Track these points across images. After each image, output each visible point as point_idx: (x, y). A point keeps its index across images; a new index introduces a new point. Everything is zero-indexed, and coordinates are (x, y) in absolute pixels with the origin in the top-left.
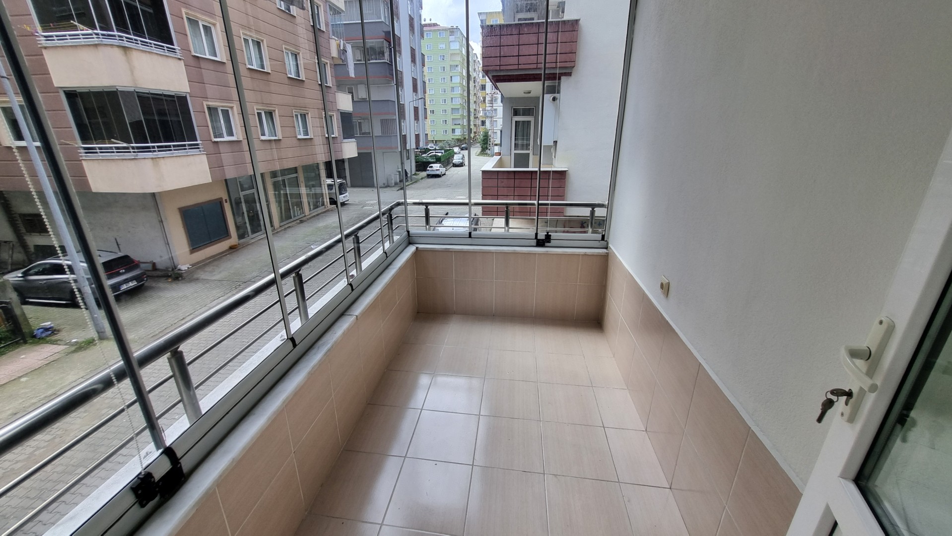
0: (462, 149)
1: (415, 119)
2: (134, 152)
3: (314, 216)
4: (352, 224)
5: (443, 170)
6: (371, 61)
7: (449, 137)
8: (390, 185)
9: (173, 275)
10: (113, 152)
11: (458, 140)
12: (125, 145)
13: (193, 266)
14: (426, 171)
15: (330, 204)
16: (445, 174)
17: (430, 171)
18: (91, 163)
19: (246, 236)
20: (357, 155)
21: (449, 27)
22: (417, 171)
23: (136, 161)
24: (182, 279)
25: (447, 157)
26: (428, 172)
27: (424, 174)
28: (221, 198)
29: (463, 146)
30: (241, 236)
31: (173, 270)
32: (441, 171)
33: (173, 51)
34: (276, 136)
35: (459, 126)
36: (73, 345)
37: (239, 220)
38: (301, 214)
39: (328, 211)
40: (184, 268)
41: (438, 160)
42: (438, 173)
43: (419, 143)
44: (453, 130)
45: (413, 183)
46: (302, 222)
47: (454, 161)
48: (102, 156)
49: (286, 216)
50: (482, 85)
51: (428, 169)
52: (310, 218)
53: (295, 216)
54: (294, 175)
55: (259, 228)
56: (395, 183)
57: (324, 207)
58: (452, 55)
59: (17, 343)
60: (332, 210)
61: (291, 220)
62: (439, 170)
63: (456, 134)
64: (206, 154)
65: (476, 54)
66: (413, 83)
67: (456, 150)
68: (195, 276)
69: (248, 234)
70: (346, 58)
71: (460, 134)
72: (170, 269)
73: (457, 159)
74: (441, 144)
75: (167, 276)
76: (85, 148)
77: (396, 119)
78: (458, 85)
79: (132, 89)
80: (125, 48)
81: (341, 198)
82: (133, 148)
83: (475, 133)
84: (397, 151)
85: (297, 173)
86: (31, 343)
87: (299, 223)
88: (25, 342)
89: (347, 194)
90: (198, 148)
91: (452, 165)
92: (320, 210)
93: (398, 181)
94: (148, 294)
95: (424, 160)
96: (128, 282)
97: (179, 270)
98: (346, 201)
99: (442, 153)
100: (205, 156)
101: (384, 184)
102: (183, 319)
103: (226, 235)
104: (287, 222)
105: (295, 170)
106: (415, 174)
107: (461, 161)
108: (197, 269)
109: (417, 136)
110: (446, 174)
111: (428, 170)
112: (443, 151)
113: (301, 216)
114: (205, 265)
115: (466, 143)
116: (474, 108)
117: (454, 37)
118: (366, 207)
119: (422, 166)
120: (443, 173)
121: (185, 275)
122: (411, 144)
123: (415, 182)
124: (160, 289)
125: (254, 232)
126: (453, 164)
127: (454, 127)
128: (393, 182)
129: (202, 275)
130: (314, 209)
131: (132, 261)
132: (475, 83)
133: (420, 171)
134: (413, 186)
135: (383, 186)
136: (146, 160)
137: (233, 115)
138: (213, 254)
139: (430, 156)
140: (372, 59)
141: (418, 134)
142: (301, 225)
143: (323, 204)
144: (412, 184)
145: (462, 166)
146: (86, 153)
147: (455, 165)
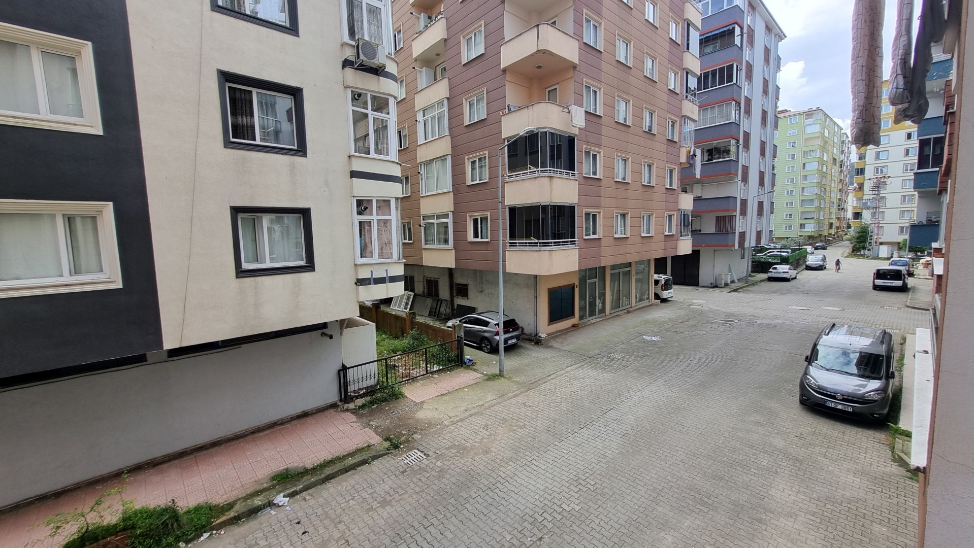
0: (816, 249)
1: (758, 215)
2: (540, 246)
3: (639, 309)
4: (681, 321)
5: (793, 273)
6: (714, 161)
7: (795, 233)
8: (719, 286)
9: (536, 341)
10: (527, 246)
11: (810, 237)
12: (536, 241)
13: (548, 336)
14: (767, 273)
15: (655, 299)
16: (795, 278)
17: (773, 273)
18: (511, 252)
19: (585, 318)
20: (691, 253)
21: (806, 110)
22: (752, 272)
23: (539, 252)
24: (541, 345)
25: (797, 258)
26: (770, 275)
27: (764, 276)
28: (574, 284)
29: (817, 244)
30: (581, 318)
31: (535, 336)
32: (791, 274)
33: (573, 175)
34: (625, 234)
35: (813, 221)
36: (486, 375)
37: (583, 303)
38: (627, 305)
39: (652, 305)
40: (543, 336)
41: (784, 261)
42: (785, 276)
43: (761, 241)
44: (802, 226)
45: (749, 285)
46: (628, 312)
47: (807, 263)
48: (519, 248)
49: (616, 305)
50: (858, 169)
51: (771, 270)
52: (636, 310)
53: (622, 306)
54: (629, 269)
55: (594, 313)
56: (725, 284)
57: (648, 300)
58: (806, 139)
59: (458, 365)
60: (656, 305)
61: (619, 309)
62: (788, 272)
63: (806, 230)
64: (579, 249)
65: (846, 134)
66: (760, 177)
67: (809, 249)
68: (550, 344)
69: (586, 316)
70: (694, 162)
71: (813, 230)
72: (533, 335)
73: (812, 260)
74: (784, 242)
75: (530, 340)
76: (510, 243)
77: (736, 216)
78: (816, 172)
79: (548, 204)
80: (551, 177)
81: (665, 294)
82: (540, 243)
83: (838, 228)
84: (733, 249)
85: (630, 267)
86: (464, 368)
87: (626, 313)
88: (462, 366)
89: (672, 290)
90: (575, 244)
91: (804, 267)
92: (645, 303)
93: (729, 282)
94: (521, 350)
95: (763, 260)
96: (512, 339)
97: (540, 337)
98: (670, 297)
99: (788, 252)
100: (578, 250)
101: (711, 284)
102: (549, 376)
103: (572, 314)
104: (616, 310)
105: (630, 265)
106: (750, 276)
107: (821, 263)
108: (552, 338)
109: (759, 234)
110: (797, 278)
111: (771, 272)
112: (790, 250)
113: (627, 307)
114: (556, 337)
115: (821, 241)
116: (838, 197)
117: (813, 119)
118: (693, 306)
119: (761, 267)
120: (792, 277)
121: (543, 342)
122: (750, 242)
123: (751, 285)
124: (528, 349)
125: (590, 316)
126: (807, 266)
127: (803, 222)
128: (723, 282)
129: (554, 343)
130: (639, 302)
131: (517, 324)
132: (841, 167)
133: (756, 272)
134: (749, 289)
135: (710, 286)
136: (546, 252)
137: (599, 218)
138: (561, 329)
139: (769, 256)
140: (715, 159)
141: (761, 231)
142: (628, 314)
143: (648, 298)
144: (747, 286)
145: (822, 270)
146: (510, 246)
147: (809, 268)
